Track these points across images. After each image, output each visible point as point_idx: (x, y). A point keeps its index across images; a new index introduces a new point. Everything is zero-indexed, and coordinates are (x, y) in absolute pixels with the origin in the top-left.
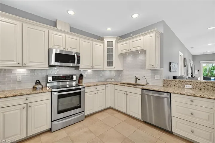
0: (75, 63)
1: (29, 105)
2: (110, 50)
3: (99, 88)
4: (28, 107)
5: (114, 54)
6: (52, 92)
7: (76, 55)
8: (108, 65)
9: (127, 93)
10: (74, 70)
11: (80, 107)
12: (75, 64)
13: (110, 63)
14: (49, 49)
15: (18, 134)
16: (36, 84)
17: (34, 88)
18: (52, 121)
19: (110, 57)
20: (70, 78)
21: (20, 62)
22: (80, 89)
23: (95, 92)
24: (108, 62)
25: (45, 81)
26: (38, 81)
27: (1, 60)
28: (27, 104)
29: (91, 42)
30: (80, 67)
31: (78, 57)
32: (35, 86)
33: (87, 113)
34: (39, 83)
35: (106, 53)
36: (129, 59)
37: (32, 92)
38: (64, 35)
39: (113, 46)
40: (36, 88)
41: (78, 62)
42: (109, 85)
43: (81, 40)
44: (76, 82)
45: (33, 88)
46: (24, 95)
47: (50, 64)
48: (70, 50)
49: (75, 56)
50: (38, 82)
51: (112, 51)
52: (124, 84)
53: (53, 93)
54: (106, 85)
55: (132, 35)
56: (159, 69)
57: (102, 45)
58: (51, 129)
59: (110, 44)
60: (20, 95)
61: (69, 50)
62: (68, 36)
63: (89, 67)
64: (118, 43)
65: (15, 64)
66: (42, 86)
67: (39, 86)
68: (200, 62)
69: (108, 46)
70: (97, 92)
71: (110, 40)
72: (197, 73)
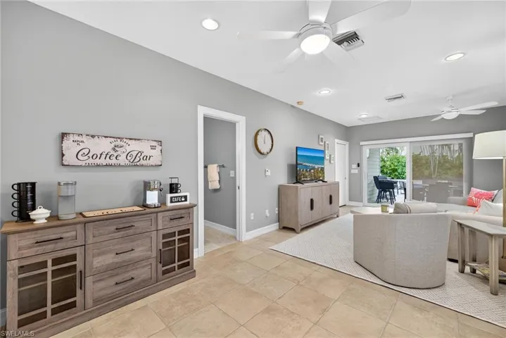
68: (362, 143)
72: (356, 171)
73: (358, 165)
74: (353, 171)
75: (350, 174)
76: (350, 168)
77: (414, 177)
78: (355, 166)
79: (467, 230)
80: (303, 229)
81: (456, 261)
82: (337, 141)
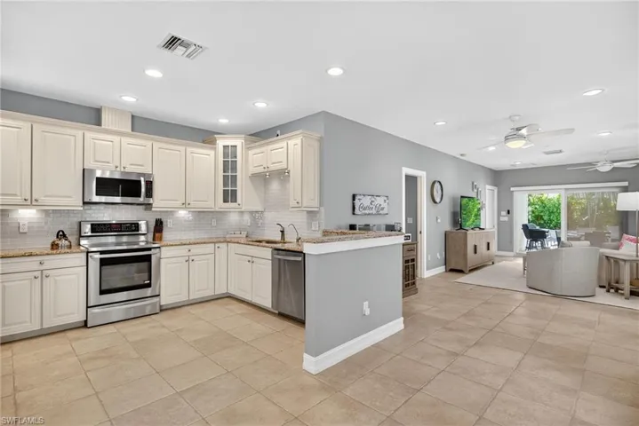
0: (140, 196)
1: (45, 273)
2: (230, 166)
3: (196, 249)
4: (44, 276)
5: (239, 174)
6: (88, 253)
7: (142, 179)
8: (225, 201)
9: (254, 259)
10: (143, 211)
11: (149, 286)
12: (141, 199)
13: (230, 196)
14: (84, 170)
15: (26, 322)
16: (57, 237)
17: (54, 246)
18: (87, 307)
19: (230, 180)
20: (133, 228)
21: (28, 197)
22: (149, 249)
23: (187, 258)
24: (226, 193)
25: (77, 233)
26: (61, 233)
27: (3, 195)
28: (42, 271)
29: (182, 148)
30: (154, 205)
31: (149, 184)
32: (56, 242)
33: (165, 300)
34: (64, 236)
35: (221, 173)
36: (275, 186)
37: (50, 252)
38: (116, 139)
39: (236, 157)
40: (57, 245)
41: (149, 194)
42: (223, 246)
43: (156, 145)
44: (146, 238)
45: (52, 245)
46: (37, 255)
47: (86, 200)
48: (130, 169)
49: (140, 182)
50: (61, 235)
51: (234, 169)
52: (260, 242)
53: (90, 254)
54: (217, 245)
55: (278, 132)
56: (316, 209)
57: (212, 153)
58: (86, 322)
59: (230, 152)
60: (31, 255)
61: (127, 170)
62: (125, 140)
63: (179, 203)
64: (249, 149)
65: (18, 200)
66: (70, 242)
67: (64, 242)
68: (512, 189)
69: (226, 155)
70: (191, 258)
71: (230, 142)
72: (506, 219)
73: (509, 212)
74: (502, 219)
75: (499, 223)
76: (499, 215)
77: (569, 227)
78: (504, 213)
79: (612, 261)
80: (471, 270)
81: (604, 287)
82: (488, 187)
